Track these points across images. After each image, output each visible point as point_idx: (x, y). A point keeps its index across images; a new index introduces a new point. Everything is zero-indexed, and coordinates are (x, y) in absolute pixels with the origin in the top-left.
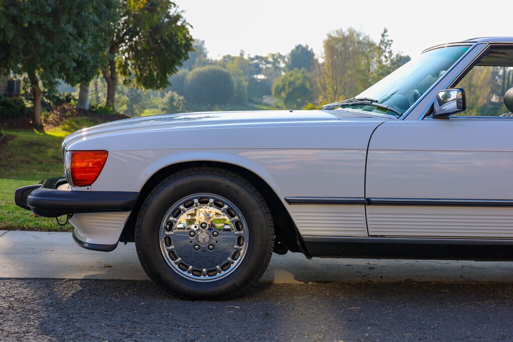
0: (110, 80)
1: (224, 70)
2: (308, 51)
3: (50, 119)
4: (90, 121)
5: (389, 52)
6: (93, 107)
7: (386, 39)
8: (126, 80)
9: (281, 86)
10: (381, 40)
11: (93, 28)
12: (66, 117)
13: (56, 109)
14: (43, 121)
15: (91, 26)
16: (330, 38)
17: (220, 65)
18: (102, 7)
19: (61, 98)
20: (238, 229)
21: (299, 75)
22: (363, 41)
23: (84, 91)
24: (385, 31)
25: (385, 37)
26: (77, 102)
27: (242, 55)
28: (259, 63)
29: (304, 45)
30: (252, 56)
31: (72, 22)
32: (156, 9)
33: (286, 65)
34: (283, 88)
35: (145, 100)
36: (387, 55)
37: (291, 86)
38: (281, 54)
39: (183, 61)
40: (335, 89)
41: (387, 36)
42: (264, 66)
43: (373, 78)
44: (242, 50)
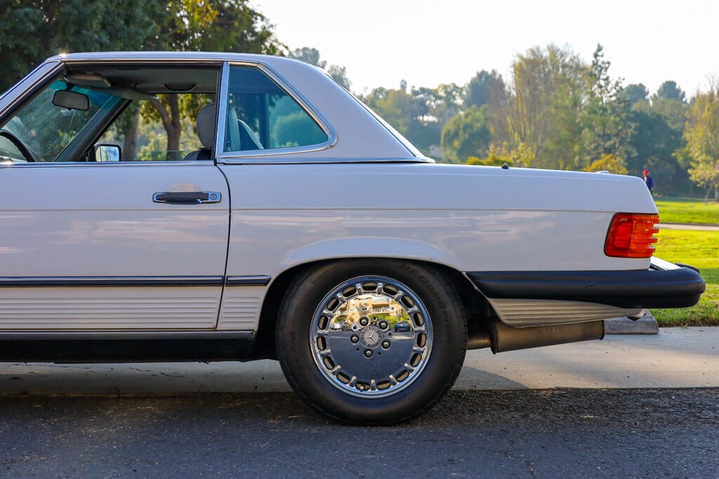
0: (171, 127)
2: (495, 79)
5: (604, 80)
7: (601, 60)
9: (452, 131)
10: (593, 62)
16: (521, 61)
21: (478, 114)
22: (571, 64)
24: (600, 49)
25: (598, 58)
27: (403, 86)
28: (425, 98)
29: (490, 72)
30: (417, 89)
32: (232, 24)
33: (465, 100)
34: (456, 134)
36: (602, 83)
37: (467, 131)
38: (458, 85)
39: (276, 99)
40: (523, 133)
41: (602, 56)
42: (433, 103)
43: (583, 118)
44: (403, 81)
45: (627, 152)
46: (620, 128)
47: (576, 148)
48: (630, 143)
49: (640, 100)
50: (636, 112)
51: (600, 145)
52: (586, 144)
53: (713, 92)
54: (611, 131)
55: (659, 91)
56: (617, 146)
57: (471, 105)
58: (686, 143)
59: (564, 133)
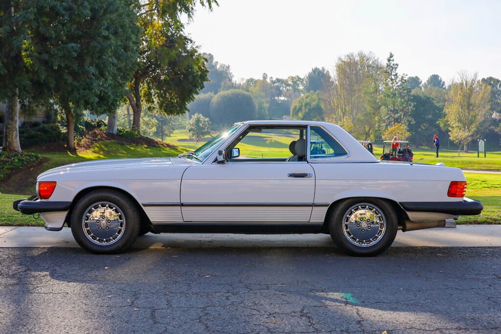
0: (136, 108)
1: (247, 93)
2: (324, 73)
3: (82, 142)
4: (117, 144)
5: (394, 75)
6: (120, 131)
7: (392, 63)
8: (150, 107)
9: (298, 107)
10: (387, 64)
11: (112, 69)
12: (96, 141)
13: (88, 133)
14: (76, 144)
15: (110, 67)
16: (341, 62)
17: (243, 88)
18: (121, 50)
19: (93, 124)
20: (121, 219)
21: (315, 96)
22: (373, 65)
23: (113, 118)
24: (391, 56)
25: (390, 62)
26: (106, 127)
27: (265, 77)
28: (280, 85)
29: (321, 69)
30: (274, 79)
31: (94, 65)
32: (174, 45)
33: (305, 87)
34: (300, 109)
35: (173, 121)
36: (393, 77)
37: (307, 107)
38: (300, 77)
39: (199, 90)
40: (344, 110)
41: (393, 61)
42: (284, 89)
43: (381, 99)
44: (264, 74)
45: (408, 121)
46: (404, 106)
47: (376, 118)
48: (410, 115)
49: (416, 88)
50: (414, 95)
51: (391, 116)
52: (382, 116)
53: (463, 84)
54: (399, 108)
55: (428, 81)
56: (402, 117)
57: (310, 91)
58: (445, 115)
59: (369, 109)
